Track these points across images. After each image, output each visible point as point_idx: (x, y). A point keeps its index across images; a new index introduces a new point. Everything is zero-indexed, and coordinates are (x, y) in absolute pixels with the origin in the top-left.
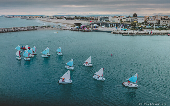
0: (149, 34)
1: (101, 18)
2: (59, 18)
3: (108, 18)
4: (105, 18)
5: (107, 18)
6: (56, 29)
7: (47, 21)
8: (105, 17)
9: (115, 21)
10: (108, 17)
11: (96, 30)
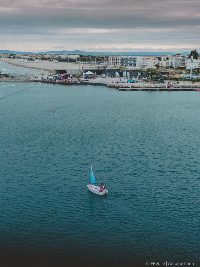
0: (167, 88)
1: (122, 60)
2: (45, 59)
3: (135, 60)
4: (130, 60)
5: (132, 60)
6: (19, 81)
7: (17, 65)
8: (130, 57)
9: (146, 65)
10: (134, 57)
11: (87, 82)
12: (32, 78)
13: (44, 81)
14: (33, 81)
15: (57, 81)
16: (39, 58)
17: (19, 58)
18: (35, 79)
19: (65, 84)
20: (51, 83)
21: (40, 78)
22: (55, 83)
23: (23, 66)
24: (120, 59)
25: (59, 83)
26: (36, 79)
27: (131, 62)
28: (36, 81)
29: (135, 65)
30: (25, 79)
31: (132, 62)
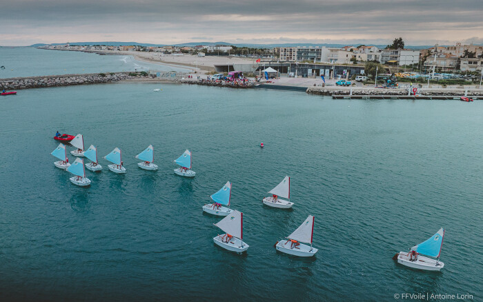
5: (315, 53)
11: (269, 84)
12: (183, 78)
13: (201, 83)
14: (185, 82)
15: (224, 82)
16: (176, 50)
17: (151, 51)
18: (188, 79)
19: (238, 87)
20: (215, 85)
21: (195, 78)
22: (220, 85)
23: (160, 61)
24: (296, 51)
25: (228, 86)
26: (190, 80)
27: (312, 55)
28: (191, 83)
29: (319, 59)
30: (173, 79)
31: (315, 55)
